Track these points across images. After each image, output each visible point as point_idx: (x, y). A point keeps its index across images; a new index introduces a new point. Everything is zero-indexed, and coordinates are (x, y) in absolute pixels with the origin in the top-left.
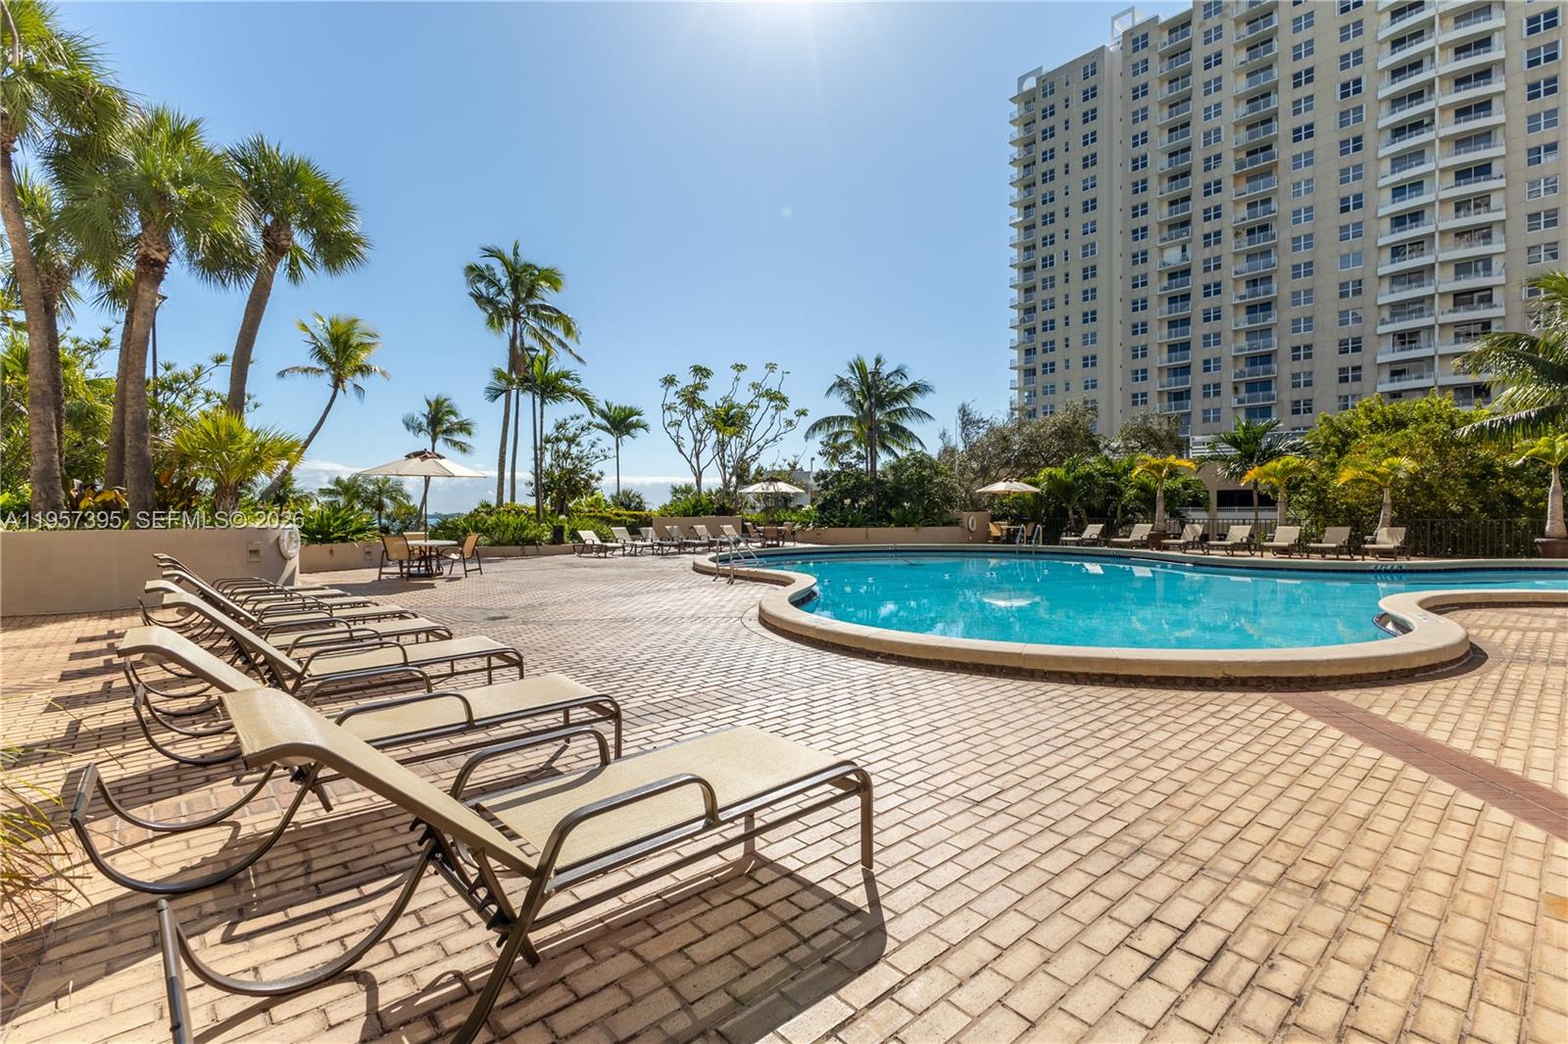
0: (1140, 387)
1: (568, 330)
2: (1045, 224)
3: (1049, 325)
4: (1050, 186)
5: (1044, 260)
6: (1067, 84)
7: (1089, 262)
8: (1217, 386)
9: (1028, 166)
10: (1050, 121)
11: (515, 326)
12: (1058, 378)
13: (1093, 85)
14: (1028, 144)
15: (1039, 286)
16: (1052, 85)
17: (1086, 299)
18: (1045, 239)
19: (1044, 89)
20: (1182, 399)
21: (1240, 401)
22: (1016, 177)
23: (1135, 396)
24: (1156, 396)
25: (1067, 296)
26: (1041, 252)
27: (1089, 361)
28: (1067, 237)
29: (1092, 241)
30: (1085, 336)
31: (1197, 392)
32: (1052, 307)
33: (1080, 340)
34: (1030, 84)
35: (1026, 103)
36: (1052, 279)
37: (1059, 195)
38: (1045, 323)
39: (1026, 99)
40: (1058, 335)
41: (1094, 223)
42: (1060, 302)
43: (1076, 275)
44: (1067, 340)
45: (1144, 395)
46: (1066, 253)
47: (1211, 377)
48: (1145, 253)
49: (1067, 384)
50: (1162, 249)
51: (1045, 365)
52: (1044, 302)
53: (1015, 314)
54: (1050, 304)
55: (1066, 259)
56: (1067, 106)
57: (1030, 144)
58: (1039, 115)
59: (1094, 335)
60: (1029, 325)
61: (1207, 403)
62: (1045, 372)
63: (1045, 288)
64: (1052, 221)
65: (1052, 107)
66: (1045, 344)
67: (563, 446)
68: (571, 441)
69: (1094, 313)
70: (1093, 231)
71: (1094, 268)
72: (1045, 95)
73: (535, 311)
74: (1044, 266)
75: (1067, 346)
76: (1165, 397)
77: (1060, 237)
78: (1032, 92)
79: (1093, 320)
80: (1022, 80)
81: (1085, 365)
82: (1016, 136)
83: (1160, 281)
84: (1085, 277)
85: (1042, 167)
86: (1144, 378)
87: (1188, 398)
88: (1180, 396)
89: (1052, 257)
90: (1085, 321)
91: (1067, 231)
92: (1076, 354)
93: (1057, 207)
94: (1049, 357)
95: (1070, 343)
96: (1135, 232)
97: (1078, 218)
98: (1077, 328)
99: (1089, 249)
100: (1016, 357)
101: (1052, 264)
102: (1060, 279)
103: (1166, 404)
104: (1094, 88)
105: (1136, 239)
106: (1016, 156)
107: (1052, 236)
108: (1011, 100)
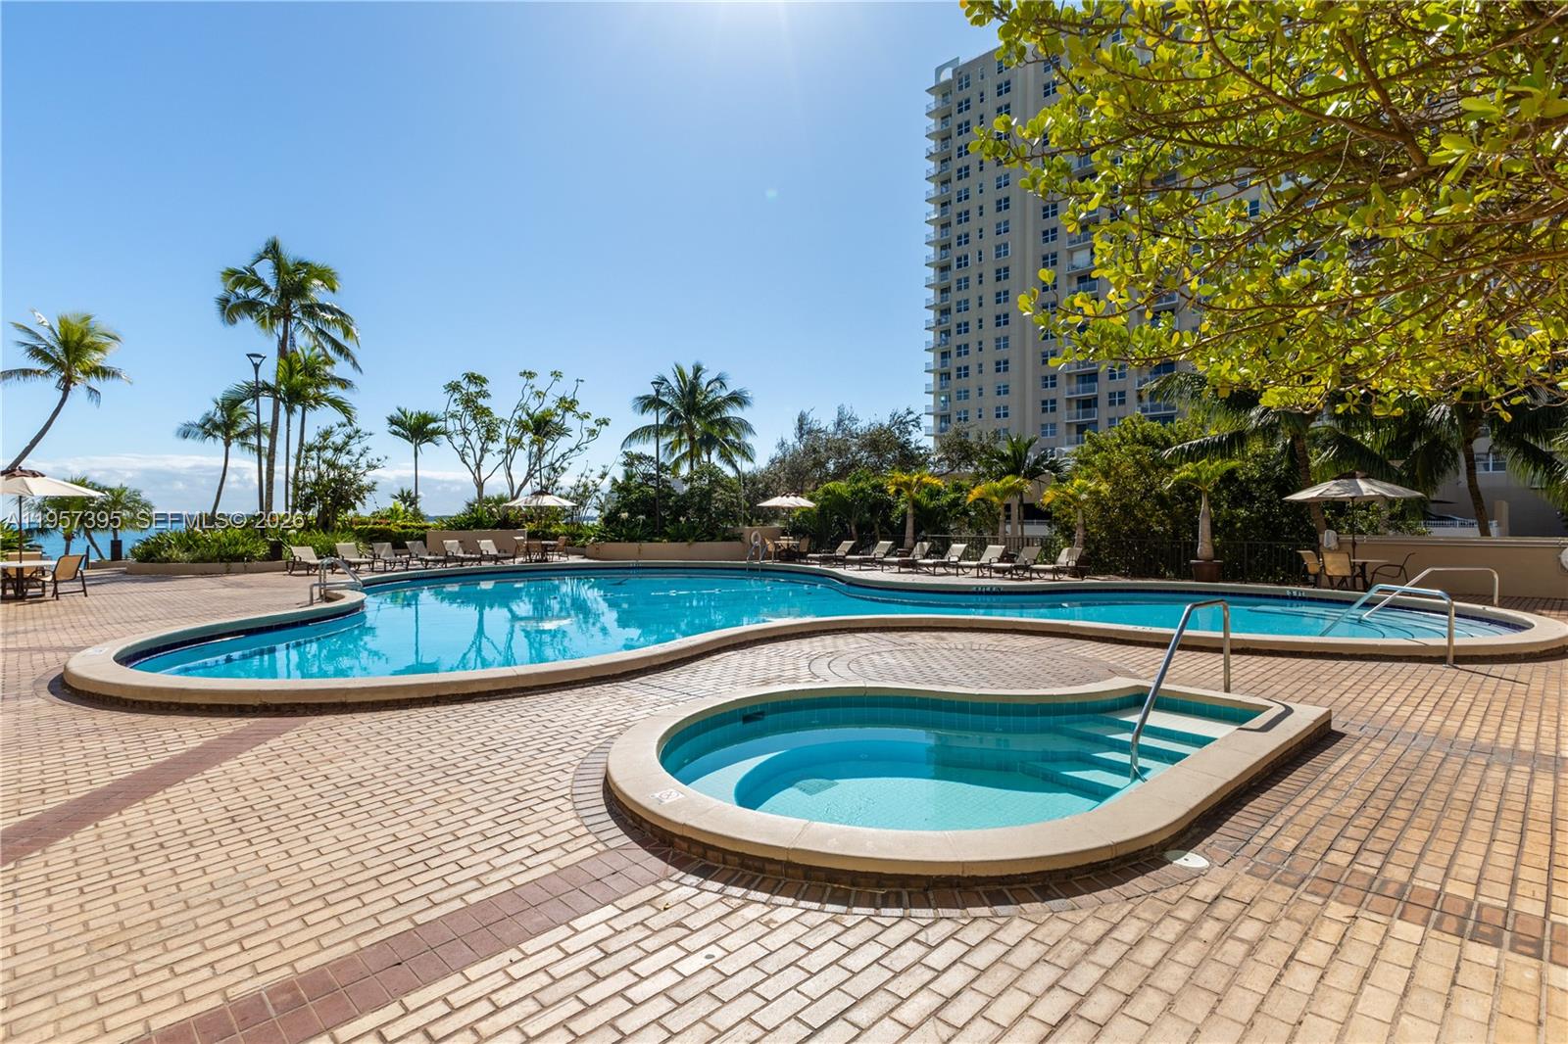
0: (1050, 393)
1: (347, 332)
2: (960, 222)
3: (964, 328)
4: (964, 183)
5: (959, 259)
6: (982, 77)
7: (1002, 263)
8: (1122, 394)
9: (945, 161)
10: (966, 115)
11: (286, 326)
12: (972, 382)
13: (1006, 79)
14: (944, 138)
15: (954, 287)
16: (967, 78)
17: (998, 301)
18: (959, 238)
19: (960, 81)
20: (1090, 407)
21: (1144, 410)
22: (933, 172)
23: (1044, 403)
24: (1064, 403)
25: (981, 298)
26: (957, 251)
27: (1002, 366)
28: (981, 237)
29: (1004, 241)
30: (998, 340)
31: (1103, 401)
32: (967, 309)
33: (993, 344)
34: (947, 75)
35: (944, 96)
36: (967, 280)
37: (974, 192)
38: (959, 326)
39: (942, 90)
40: (972, 338)
41: (1006, 223)
42: (973, 303)
43: (990, 276)
44: (980, 343)
45: (1053, 402)
46: (980, 253)
47: (1117, 385)
48: (1054, 255)
49: (980, 389)
50: (1071, 252)
51: (959, 369)
52: (959, 303)
53: (931, 315)
54: (964, 306)
55: (980, 259)
56: (982, 100)
57: (946, 139)
58: (955, 109)
59: (1006, 339)
60: (944, 327)
61: (1113, 412)
62: (959, 376)
63: (959, 289)
64: (967, 220)
65: (968, 101)
66: (959, 347)
67: (328, 454)
68: (338, 450)
69: (1006, 316)
70: (1006, 231)
71: (1006, 269)
72: (961, 88)
73: (311, 311)
74: (959, 266)
75: (980, 349)
76: (1074, 405)
77: (974, 236)
78: (948, 83)
79: (1006, 323)
80: (939, 70)
81: (998, 370)
82: (933, 129)
83: (1069, 284)
84: (998, 279)
85: (957, 163)
86: (1053, 385)
87: (1096, 405)
88: (1088, 404)
89: (966, 257)
90: (998, 325)
91: (981, 231)
92: (990, 357)
93: (972, 205)
94: (963, 361)
95: (984, 346)
96: (1045, 233)
97: (992, 217)
98: (990, 332)
99: (1002, 250)
100: (931, 360)
101: (966, 264)
102: (974, 281)
103: (1074, 411)
104: (1008, 83)
105: (1046, 240)
106: (933, 151)
107: (967, 235)
108: (927, 91)
